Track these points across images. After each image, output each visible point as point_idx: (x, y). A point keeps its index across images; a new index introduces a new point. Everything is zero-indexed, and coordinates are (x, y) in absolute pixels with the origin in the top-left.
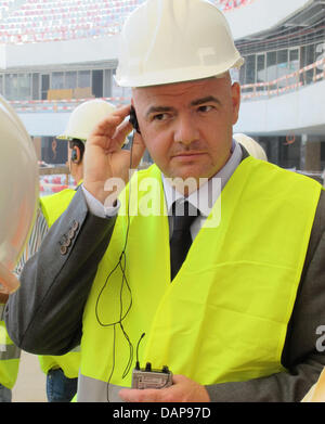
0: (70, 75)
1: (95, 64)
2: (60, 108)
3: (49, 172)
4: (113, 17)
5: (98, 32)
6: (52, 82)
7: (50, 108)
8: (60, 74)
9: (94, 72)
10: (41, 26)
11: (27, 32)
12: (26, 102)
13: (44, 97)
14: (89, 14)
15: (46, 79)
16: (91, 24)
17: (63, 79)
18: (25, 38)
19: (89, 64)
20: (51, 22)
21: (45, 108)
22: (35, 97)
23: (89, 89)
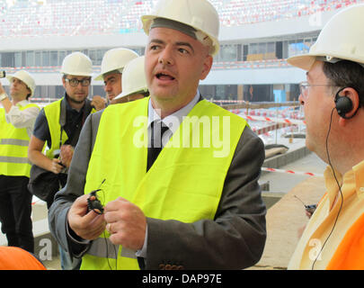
0: (262, 44)
1: (277, 37)
2: (255, 66)
3: (248, 107)
4: (289, 7)
5: (279, 17)
6: (250, 50)
7: (249, 66)
8: (255, 44)
9: (277, 43)
10: (243, 14)
11: (234, 19)
12: (233, 63)
13: (245, 59)
14: (273, 6)
15: (246, 48)
16: (275, 12)
17: (257, 48)
18: (232, 22)
19: (273, 37)
20: (249, 11)
21: (245, 67)
22: (239, 60)
23: (274, 54)
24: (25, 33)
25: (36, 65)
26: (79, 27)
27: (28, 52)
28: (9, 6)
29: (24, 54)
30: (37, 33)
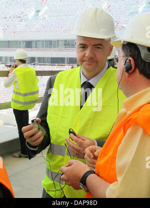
24: (37, 32)
25: (42, 47)
26: (63, 29)
27: (38, 41)
28: (30, 19)
29: (36, 42)
30: (43, 32)
